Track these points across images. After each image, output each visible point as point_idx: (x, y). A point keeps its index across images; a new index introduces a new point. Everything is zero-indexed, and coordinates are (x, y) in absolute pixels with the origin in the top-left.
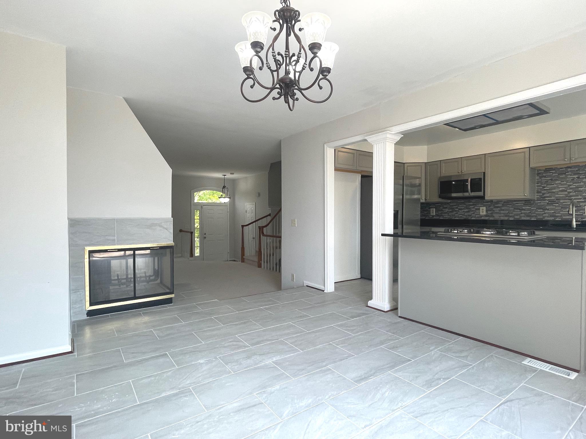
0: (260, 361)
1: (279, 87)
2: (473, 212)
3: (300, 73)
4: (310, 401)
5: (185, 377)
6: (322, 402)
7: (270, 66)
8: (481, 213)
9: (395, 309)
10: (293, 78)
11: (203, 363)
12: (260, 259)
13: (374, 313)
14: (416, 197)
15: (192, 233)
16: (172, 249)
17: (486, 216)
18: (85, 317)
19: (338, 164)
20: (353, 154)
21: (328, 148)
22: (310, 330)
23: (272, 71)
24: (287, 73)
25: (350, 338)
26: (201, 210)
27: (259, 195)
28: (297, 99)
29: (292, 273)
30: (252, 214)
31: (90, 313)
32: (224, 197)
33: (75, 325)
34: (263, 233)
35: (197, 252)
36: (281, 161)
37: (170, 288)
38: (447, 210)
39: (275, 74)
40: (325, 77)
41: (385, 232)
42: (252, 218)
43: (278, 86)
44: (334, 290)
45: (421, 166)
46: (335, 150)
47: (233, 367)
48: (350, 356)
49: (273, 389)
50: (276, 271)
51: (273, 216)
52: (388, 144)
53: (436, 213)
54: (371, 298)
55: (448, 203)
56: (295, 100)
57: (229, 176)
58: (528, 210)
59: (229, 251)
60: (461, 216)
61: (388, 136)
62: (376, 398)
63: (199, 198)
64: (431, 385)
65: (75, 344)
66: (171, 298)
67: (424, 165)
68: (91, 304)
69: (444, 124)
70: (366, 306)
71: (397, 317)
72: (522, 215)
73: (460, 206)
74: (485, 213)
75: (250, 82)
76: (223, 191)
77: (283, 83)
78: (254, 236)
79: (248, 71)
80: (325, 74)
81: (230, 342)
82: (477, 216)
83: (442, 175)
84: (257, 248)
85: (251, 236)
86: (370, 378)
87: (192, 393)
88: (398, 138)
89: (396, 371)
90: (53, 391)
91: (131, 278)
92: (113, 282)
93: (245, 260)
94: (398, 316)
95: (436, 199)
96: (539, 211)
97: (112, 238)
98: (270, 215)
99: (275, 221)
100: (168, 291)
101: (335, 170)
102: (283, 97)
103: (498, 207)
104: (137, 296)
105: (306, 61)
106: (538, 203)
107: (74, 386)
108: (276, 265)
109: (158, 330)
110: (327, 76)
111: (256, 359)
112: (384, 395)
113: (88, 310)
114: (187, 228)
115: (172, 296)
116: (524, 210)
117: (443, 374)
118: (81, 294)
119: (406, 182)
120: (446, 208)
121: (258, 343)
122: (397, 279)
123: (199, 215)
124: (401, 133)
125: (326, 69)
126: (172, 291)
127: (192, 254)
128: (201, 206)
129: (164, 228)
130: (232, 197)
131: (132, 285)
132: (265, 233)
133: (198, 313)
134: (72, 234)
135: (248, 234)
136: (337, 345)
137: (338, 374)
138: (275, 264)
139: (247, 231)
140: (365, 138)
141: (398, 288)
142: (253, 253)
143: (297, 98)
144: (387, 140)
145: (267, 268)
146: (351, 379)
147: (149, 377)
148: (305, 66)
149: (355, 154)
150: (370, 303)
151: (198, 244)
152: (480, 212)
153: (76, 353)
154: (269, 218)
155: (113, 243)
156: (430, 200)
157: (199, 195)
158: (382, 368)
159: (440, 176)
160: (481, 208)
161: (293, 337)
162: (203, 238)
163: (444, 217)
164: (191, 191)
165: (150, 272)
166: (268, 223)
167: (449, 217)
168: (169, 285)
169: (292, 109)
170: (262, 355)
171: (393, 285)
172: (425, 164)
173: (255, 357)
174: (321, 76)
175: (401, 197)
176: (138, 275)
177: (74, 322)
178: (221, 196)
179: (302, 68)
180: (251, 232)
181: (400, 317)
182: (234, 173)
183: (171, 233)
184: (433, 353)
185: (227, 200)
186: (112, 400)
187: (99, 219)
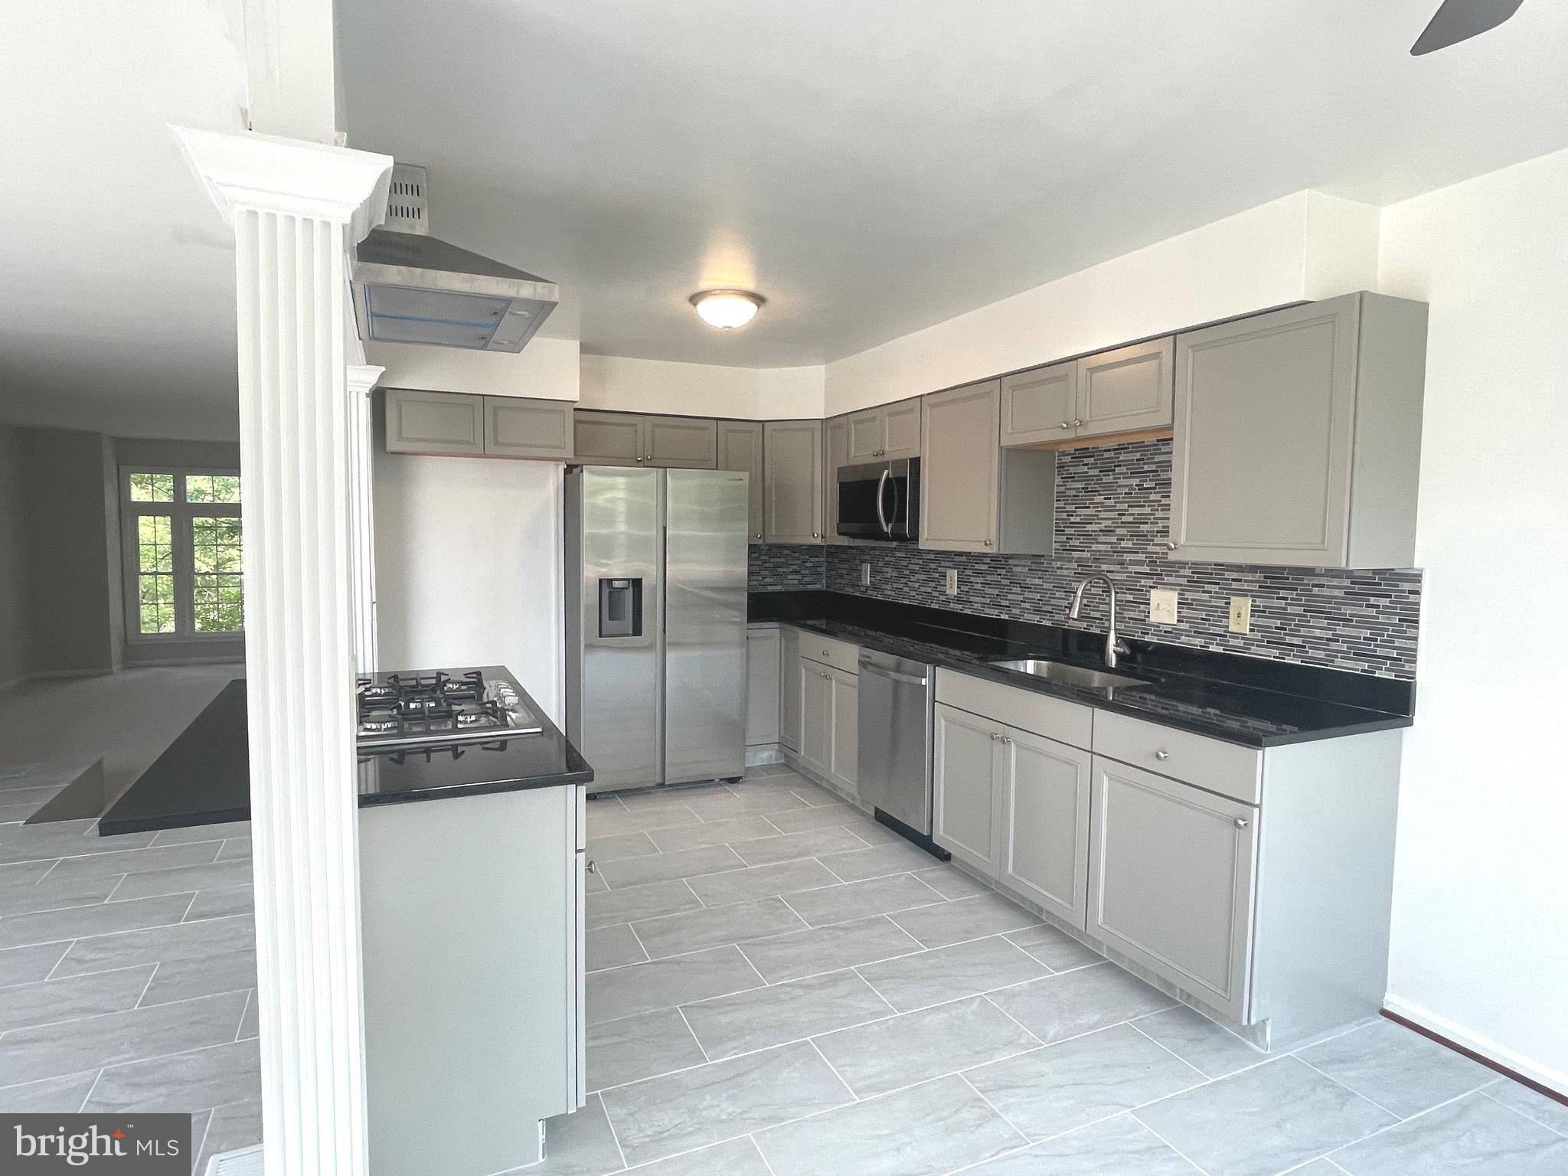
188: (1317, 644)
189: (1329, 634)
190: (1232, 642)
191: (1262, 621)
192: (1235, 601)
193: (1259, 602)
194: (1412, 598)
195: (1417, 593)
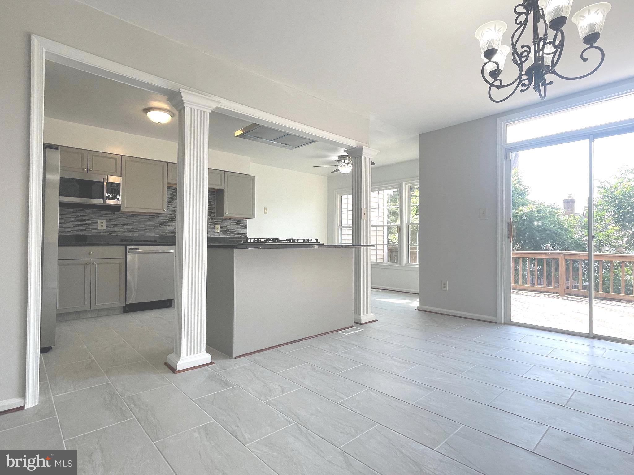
2: (88, 226)
8: (100, 228)
17: (106, 231)
58: (153, 225)
60: (69, 230)
72: (147, 231)
73: (67, 216)
74: (104, 228)
82: (93, 231)
96: (162, 227)
103: (120, 221)
106: (162, 219)
116: (149, 225)
152: (98, 226)
160: (100, 221)
188: (232, 232)
189: (234, 231)
190: (216, 234)
191: (222, 229)
192: (216, 226)
193: (221, 226)
194: (246, 224)
195: (247, 223)
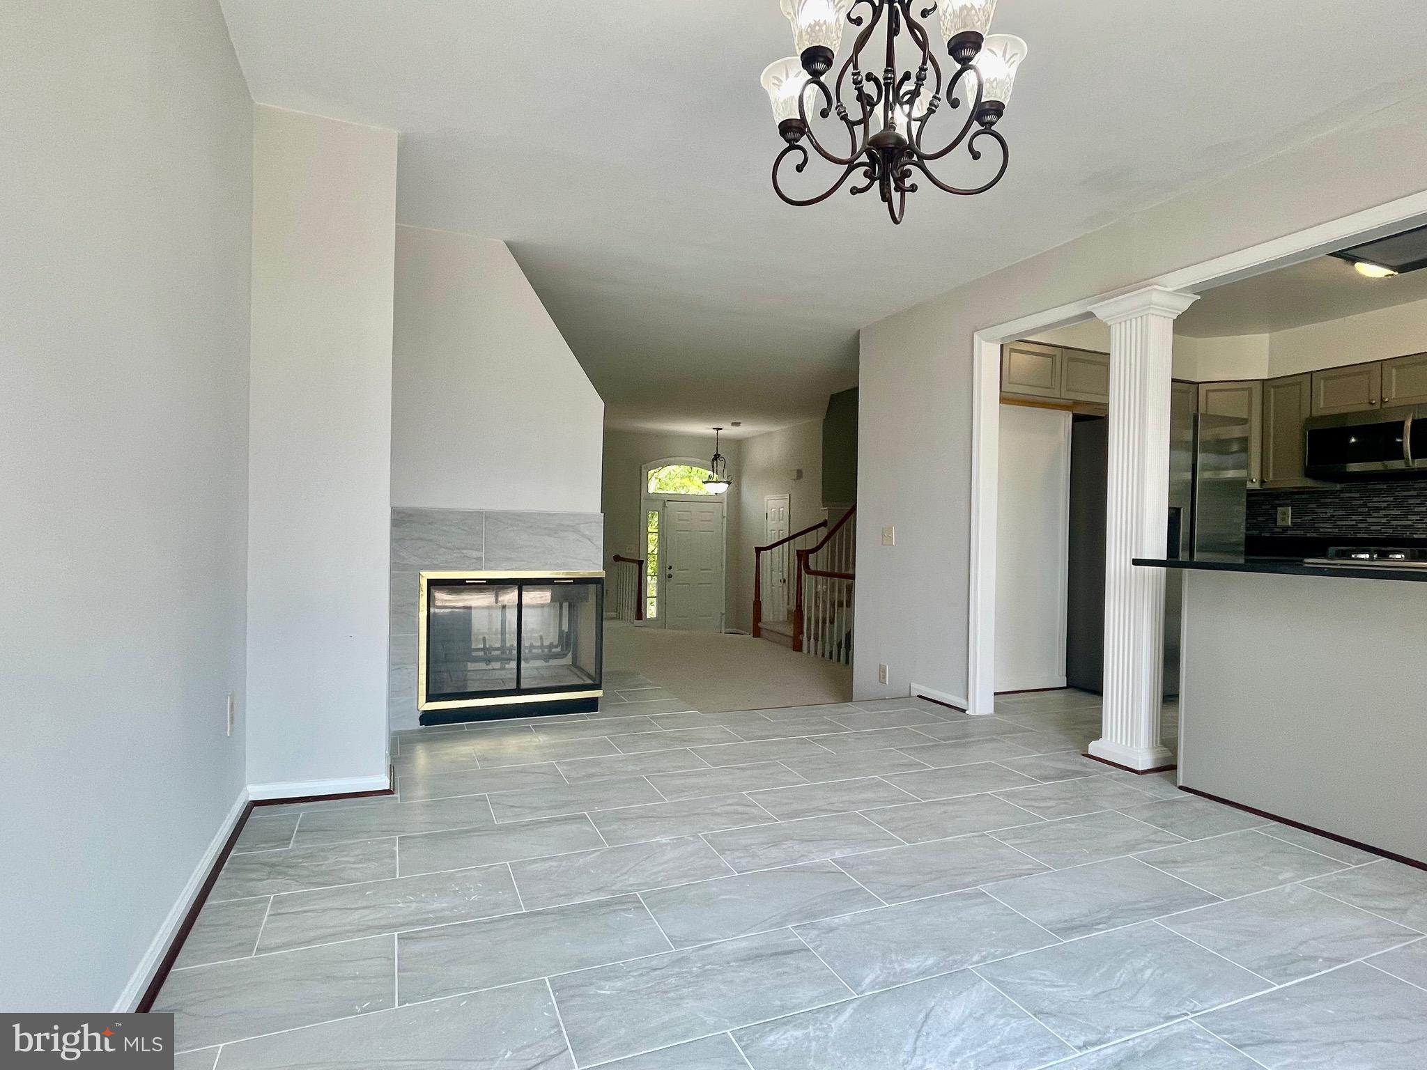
0: (803, 856)
1: (868, 161)
3: (923, 123)
4: (930, 962)
5: (625, 870)
6: (962, 968)
7: (845, 111)
9: (1167, 768)
10: (905, 136)
11: (666, 844)
12: (799, 630)
13: (1106, 774)
14: (1231, 474)
15: (640, 563)
16: (599, 586)
18: (416, 725)
19: (1010, 383)
20: (1052, 356)
21: (983, 342)
22: (927, 799)
23: (851, 125)
24: (889, 125)
25: (1040, 827)
26: (663, 510)
27: (800, 474)
28: (913, 188)
29: (882, 663)
30: (782, 522)
31: (428, 718)
32: (715, 479)
33: (396, 738)
34: (807, 567)
35: (651, 611)
36: (857, 388)
37: (594, 676)
38: (1330, 512)
39: (859, 130)
40: (987, 129)
41: (1141, 553)
42: (781, 532)
43: (864, 158)
44: (992, 711)
45: (1250, 390)
46: (1002, 346)
47: (736, 861)
48: (1039, 869)
49: (834, 921)
50: (839, 660)
51: (831, 526)
52: (1152, 319)
53: (1295, 521)
54: (1097, 735)
55: (1333, 492)
56: (908, 191)
57: (728, 430)
59: (723, 612)
61: (1155, 298)
62: (1116, 979)
63: (658, 486)
64: (1285, 969)
65: (397, 778)
66: (595, 700)
67: (1258, 386)
68: (429, 699)
69: (1331, 255)
70: (1083, 755)
71: (1174, 787)
75: (795, 157)
76: (713, 467)
77: (877, 149)
78: (786, 576)
79: (793, 130)
80: (989, 118)
81: (729, 805)
83: (1315, 413)
84: (791, 604)
85: (777, 576)
86: (1097, 927)
87: (641, 907)
88: (1184, 304)
89: (1173, 921)
90: (354, 863)
91: (511, 649)
92: (474, 654)
93: (763, 633)
94: (1176, 786)
95: (1295, 480)
97: (475, 554)
98: (824, 524)
99: (837, 537)
100: (589, 682)
101: (1003, 400)
102: (877, 183)
104: (523, 686)
105: (938, 91)
107: (394, 857)
108: (839, 646)
109: (569, 764)
110: (993, 123)
111: (791, 850)
112: (1139, 976)
113: (423, 711)
114: (630, 552)
115: (598, 693)
117: (1322, 947)
118: (409, 673)
119: (1205, 434)
120: (1325, 505)
121: (796, 814)
122: (1177, 696)
123: (656, 524)
124: (1193, 289)
125: (991, 105)
126: (597, 682)
127: (640, 614)
128: (663, 502)
129: (584, 536)
130: (734, 480)
131: (513, 664)
132: (812, 566)
133: (655, 736)
134: (396, 541)
135: (772, 571)
136: (1004, 839)
137: (1006, 908)
138: (835, 643)
139: (769, 562)
140: (1089, 308)
141: (1177, 718)
142: (783, 616)
143: (913, 186)
144: (1151, 311)
145: (816, 653)
146: (1044, 925)
147: (547, 859)
148: (936, 102)
149: (1058, 359)
150: (1094, 748)
151: (654, 592)
153: (397, 795)
154: (823, 532)
155: (477, 565)
156: (1273, 481)
157: (660, 477)
158: (1130, 907)
159: (1309, 414)
161: (885, 811)
162: (666, 575)
163: (1321, 530)
164: (641, 467)
165: (552, 637)
166: (820, 542)
167: (1337, 530)
168: (591, 669)
169: (899, 220)
170: (807, 841)
171: (1163, 708)
172: (1263, 383)
173: (789, 843)
174: (976, 126)
175: (1189, 476)
176: (526, 643)
177: (396, 733)
178: (710, 477)
179: (928, 109)
180: (777, 565)
181: (1181, 788)
182: (740, 423)
183: (598, 548)
184: (1288, 888)
185: (722, 488)
186: (470, 897)
187: (451, 512)
